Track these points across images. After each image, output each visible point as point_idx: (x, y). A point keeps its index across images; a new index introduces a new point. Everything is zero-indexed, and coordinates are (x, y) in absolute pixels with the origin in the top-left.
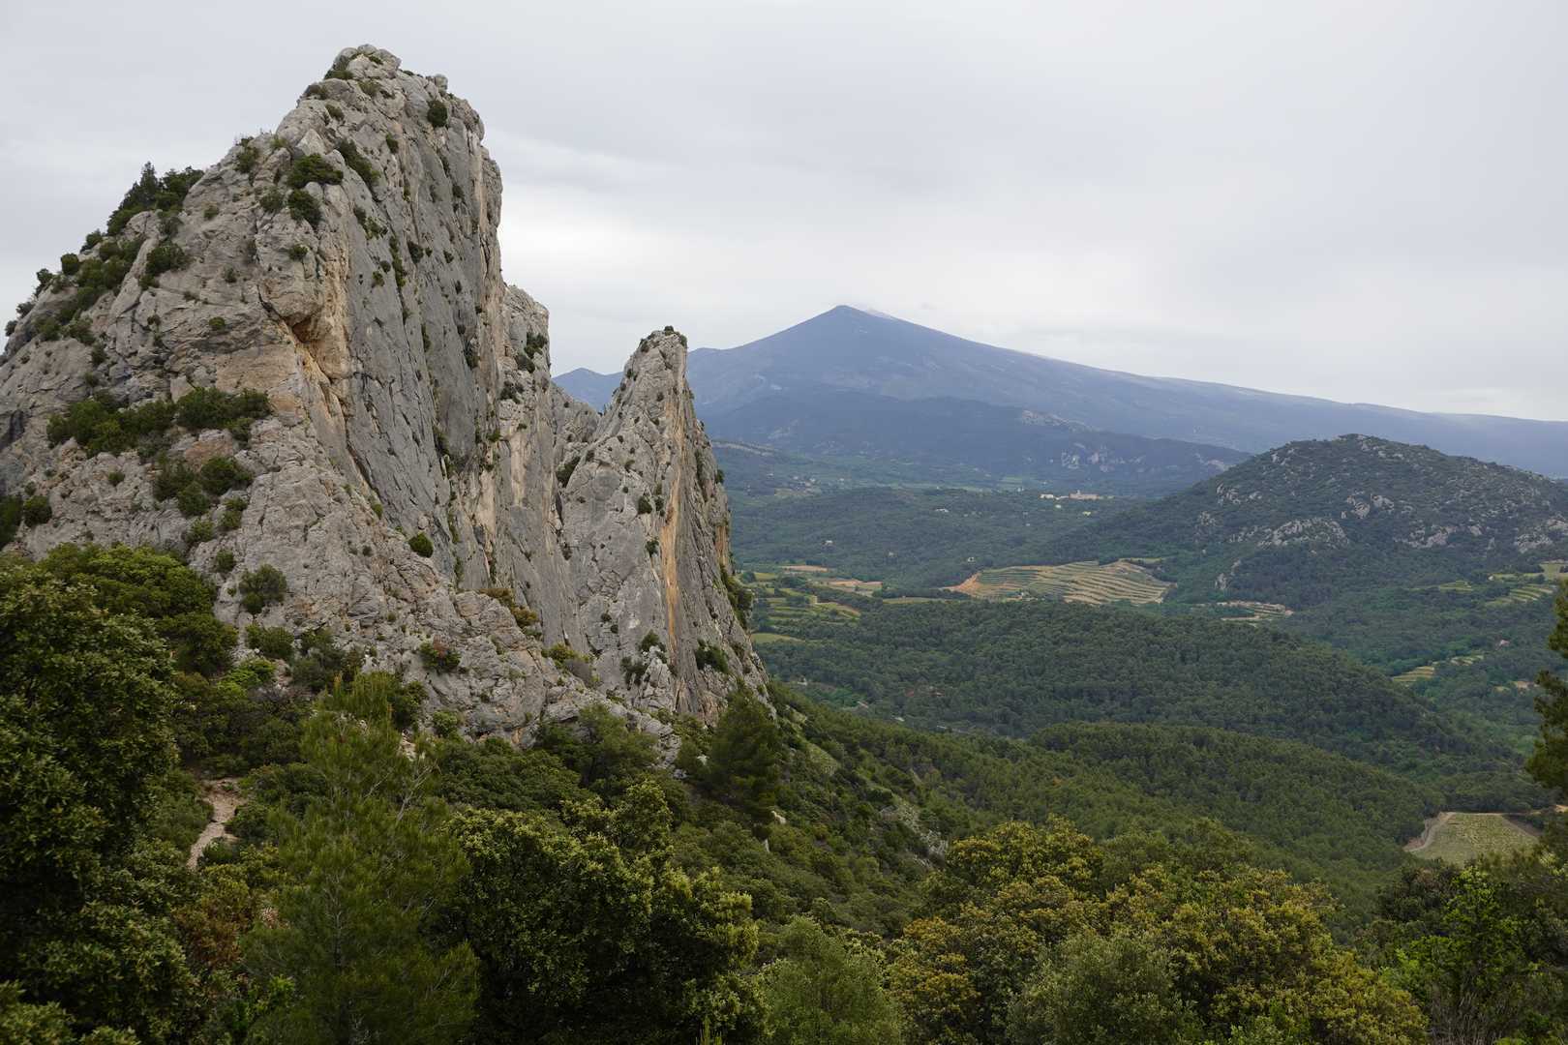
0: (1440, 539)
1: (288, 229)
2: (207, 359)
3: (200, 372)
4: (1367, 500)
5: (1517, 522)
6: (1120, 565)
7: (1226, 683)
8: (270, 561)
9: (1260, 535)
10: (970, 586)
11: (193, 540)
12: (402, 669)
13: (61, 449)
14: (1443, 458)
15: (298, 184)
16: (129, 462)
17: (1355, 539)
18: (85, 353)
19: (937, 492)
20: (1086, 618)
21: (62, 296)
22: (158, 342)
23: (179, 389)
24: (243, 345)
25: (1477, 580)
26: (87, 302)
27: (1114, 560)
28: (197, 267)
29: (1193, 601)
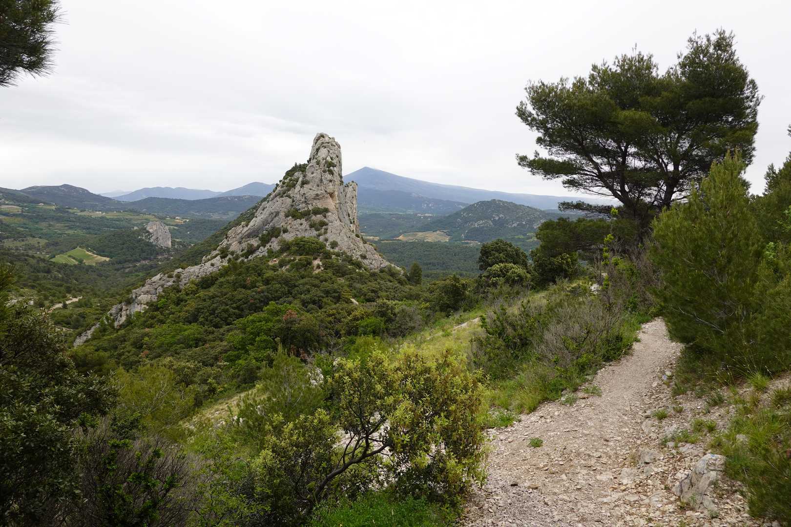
0: (515, 225)
1: (328, 176)
2: (315, 201)
3: (314, 204)
4: (498, 215)
5: (534, 221)
6: (438, 232)
7: (465, 261)
8: (334, 239)
9: (472, 225)
10: (401, 237)
11: (319, 235)
12: (357, 258)
13: (288, 218)
14: (516, 205)
15: (328, 167)
16: (303, 221)
17: (495, 225)
18: (291, 200)
19: (391, 214)
20: (431, 245)
21: (283, 189)
22: (305, 198)
23: (310, 207)
24: (322, 198)
25: (524, 235)
26: (289, 190)
27: (436, 231)
28: (311, 183)
29: (456, 241)
